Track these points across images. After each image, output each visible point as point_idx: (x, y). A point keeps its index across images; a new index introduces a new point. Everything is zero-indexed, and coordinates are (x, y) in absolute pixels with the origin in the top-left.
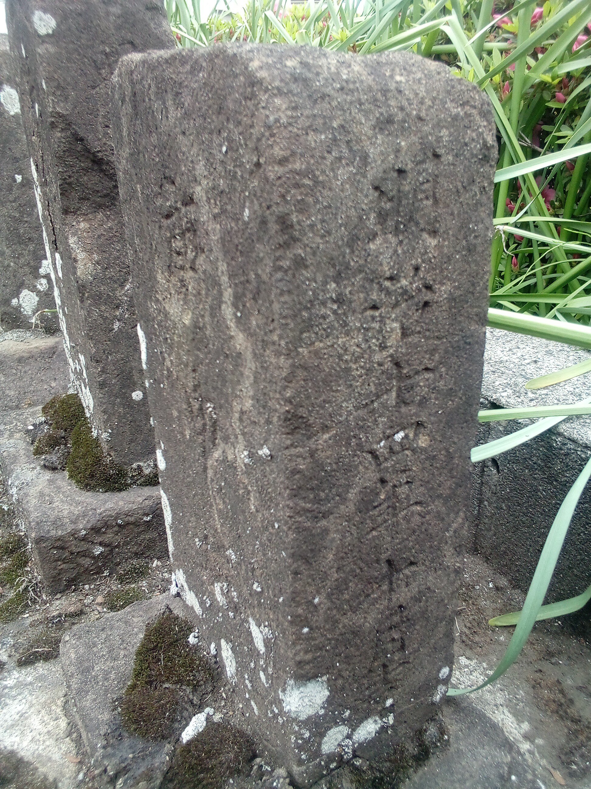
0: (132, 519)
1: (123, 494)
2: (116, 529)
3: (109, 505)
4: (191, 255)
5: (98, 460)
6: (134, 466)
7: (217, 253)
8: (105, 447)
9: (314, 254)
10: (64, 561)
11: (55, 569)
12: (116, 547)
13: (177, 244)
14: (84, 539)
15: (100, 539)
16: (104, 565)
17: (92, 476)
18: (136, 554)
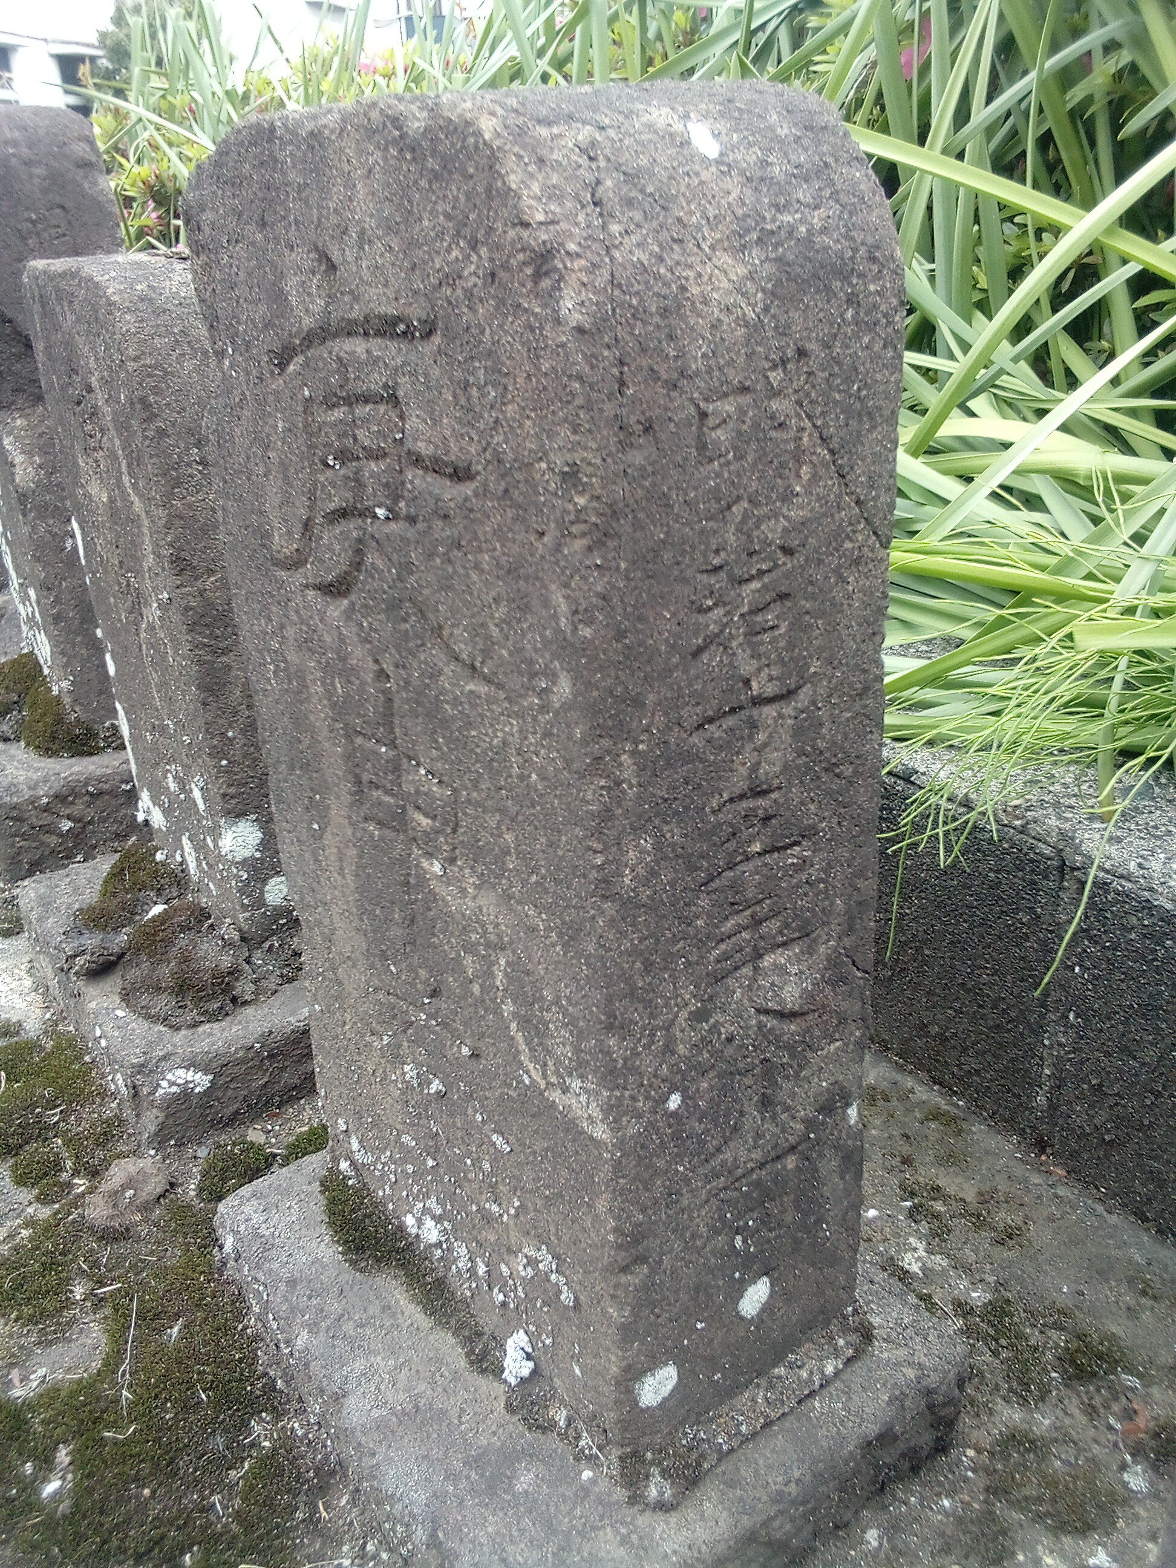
0: (106, 787)
1: (95, 758)
2: (87, 798)
3: (76, 769)
4: (99, 436)
5: (59, 720)
6: (107, 724)
7: (113, 432)
8: (67, 700)
9: (174, 425)
10: (24, 837)
11: (12, 845)
12: (89, 823)
13: (88, 428)
14: (46, 809)
15: (68, 812)
16: (75, 847)
17: (54, 739)
18: (117, 835)
